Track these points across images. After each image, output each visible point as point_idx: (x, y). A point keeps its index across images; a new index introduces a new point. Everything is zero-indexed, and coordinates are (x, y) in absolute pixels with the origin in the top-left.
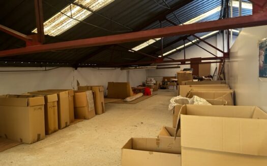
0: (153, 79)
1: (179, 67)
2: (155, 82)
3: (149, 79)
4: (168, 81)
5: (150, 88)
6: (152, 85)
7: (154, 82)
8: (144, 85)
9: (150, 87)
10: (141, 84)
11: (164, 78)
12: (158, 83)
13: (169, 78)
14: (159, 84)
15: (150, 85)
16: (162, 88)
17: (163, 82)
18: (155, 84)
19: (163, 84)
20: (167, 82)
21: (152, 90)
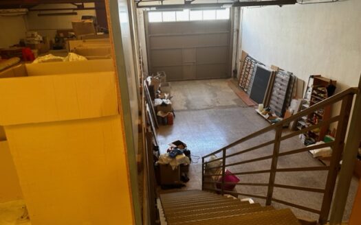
0: (36, 33)
1: (76, 14)
2: (41, 39)
3: (30, 34)
4: (65, 37)
5: (34, 48)
6: (36, 43)
7: (39, 37)
8: (22, 44)
9: (33, 46)
10: (18, 43)
11: (59, 32)
12: (48, 40)
13: (66, 32)
14: (51, 42)
15: (32, 43)
16: (55, 48)
17: (56, 38)
18: (41, 42)
19: (57, 42)
20: (63, 38)
21: (35, 51)
